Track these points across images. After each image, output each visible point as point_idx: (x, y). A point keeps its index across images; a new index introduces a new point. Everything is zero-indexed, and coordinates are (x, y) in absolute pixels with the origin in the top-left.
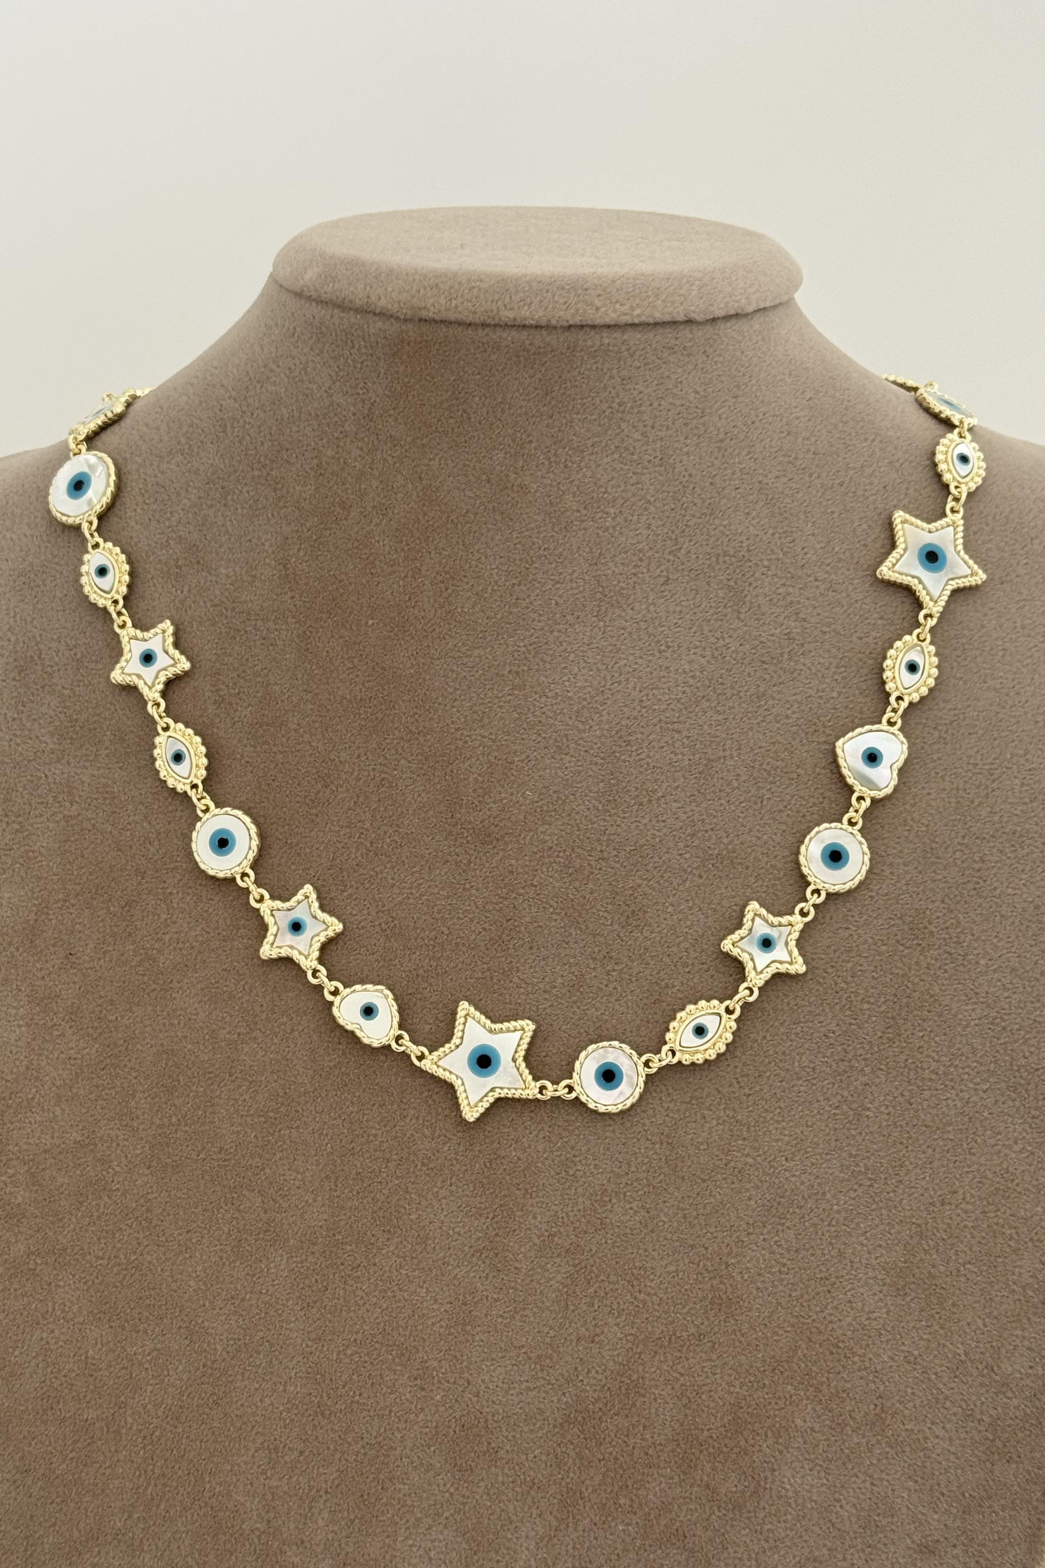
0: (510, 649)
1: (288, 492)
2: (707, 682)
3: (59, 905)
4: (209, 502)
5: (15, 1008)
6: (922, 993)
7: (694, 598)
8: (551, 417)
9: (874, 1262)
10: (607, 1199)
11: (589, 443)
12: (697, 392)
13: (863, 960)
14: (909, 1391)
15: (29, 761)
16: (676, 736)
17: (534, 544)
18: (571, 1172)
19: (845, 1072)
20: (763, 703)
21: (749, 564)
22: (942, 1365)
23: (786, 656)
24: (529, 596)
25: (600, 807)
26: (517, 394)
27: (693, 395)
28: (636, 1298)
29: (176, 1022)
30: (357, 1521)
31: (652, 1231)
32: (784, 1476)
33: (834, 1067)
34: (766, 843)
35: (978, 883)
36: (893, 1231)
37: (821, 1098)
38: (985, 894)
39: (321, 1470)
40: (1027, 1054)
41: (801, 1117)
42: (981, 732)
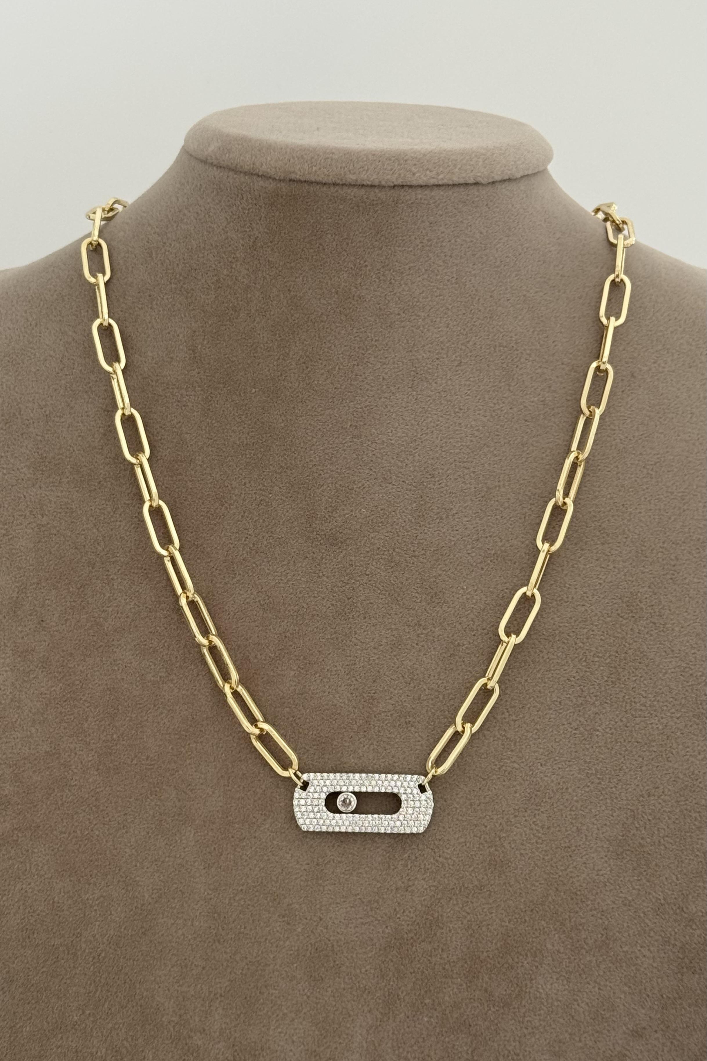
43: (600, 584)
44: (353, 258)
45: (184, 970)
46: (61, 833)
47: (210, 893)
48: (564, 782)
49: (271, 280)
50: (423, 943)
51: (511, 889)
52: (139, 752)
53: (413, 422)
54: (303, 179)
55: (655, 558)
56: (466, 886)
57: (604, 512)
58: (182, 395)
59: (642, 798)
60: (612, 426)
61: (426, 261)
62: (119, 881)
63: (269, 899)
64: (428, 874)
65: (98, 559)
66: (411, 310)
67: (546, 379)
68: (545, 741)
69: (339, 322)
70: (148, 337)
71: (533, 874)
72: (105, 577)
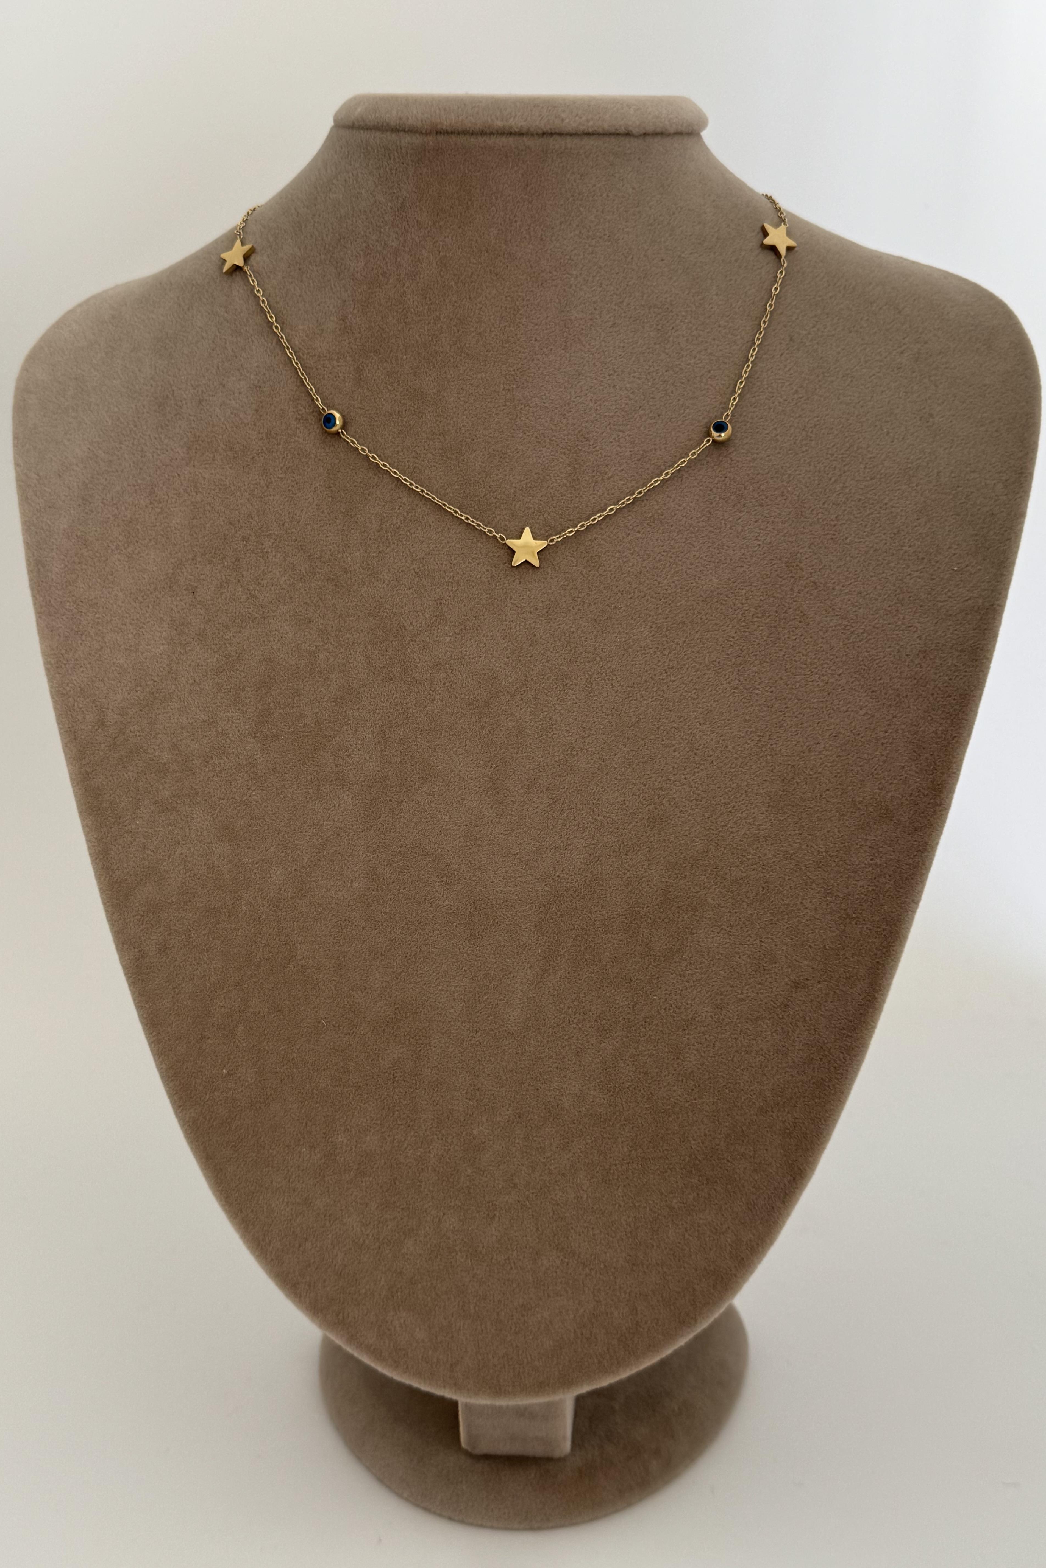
0: (504, 372)
1: (345, 269)
2: (642, 397)
3: (189, 562)
4: (290, 280)
5: (160, 632)
6: (795, 610)
7: (633, 337)
8: (530, 202)
9: (762, 791)
10: (575, 753)
11: (558, 222)
12: (634, 189)
13: (753, 588)
14: (787, 878)
15: (166, 466)
16: (621, 434)
17: (520, 296)
18: (550, 735)
19: (741, 664)
20: (682, 411)
21: (671, 314)
22: (809, 860)
23: (698, 378)
24: (516, 335)
25: (568, 484)
26: (506, 186)
27: (631, 190)
28: (596, 820)
29: (272, 639)
30: (403, 974)
31: (607, 774)
32: (700, 938)
33: (734, 660)
34: (684, 508)
35: (834, 535)
36: (774, 771)
37: (725, 682)
38: (839, 542)
39: (377, 940)
40: (869, 649)
41: (711, 695)
42: (836, 432)
43: (759, 545)
44: (502, 214)
45: (344, 931)
46: (220, 799)
47: (369, 854)
48: (723, 740)
49: (420, 241)
50: (582, 900)
51: (670, 845)
52: (295, 721)
53: (566, 384)
54: (449, 130)
55: (815, 519)
56: (625, 844)
57: (763, 475)
58: (333, 367)
59: (802, 754)
60: (770, 389)
61: (579, 216)
62: (278, 845)
63: (427, 859)
64: (587, 833)
65: (252, 534)
66: (562, 268)
67: (702, 342)
68: (704, 700)
69: (489, 282)
70: (300, 310)
71: (693, 830)
72: (259, 551)
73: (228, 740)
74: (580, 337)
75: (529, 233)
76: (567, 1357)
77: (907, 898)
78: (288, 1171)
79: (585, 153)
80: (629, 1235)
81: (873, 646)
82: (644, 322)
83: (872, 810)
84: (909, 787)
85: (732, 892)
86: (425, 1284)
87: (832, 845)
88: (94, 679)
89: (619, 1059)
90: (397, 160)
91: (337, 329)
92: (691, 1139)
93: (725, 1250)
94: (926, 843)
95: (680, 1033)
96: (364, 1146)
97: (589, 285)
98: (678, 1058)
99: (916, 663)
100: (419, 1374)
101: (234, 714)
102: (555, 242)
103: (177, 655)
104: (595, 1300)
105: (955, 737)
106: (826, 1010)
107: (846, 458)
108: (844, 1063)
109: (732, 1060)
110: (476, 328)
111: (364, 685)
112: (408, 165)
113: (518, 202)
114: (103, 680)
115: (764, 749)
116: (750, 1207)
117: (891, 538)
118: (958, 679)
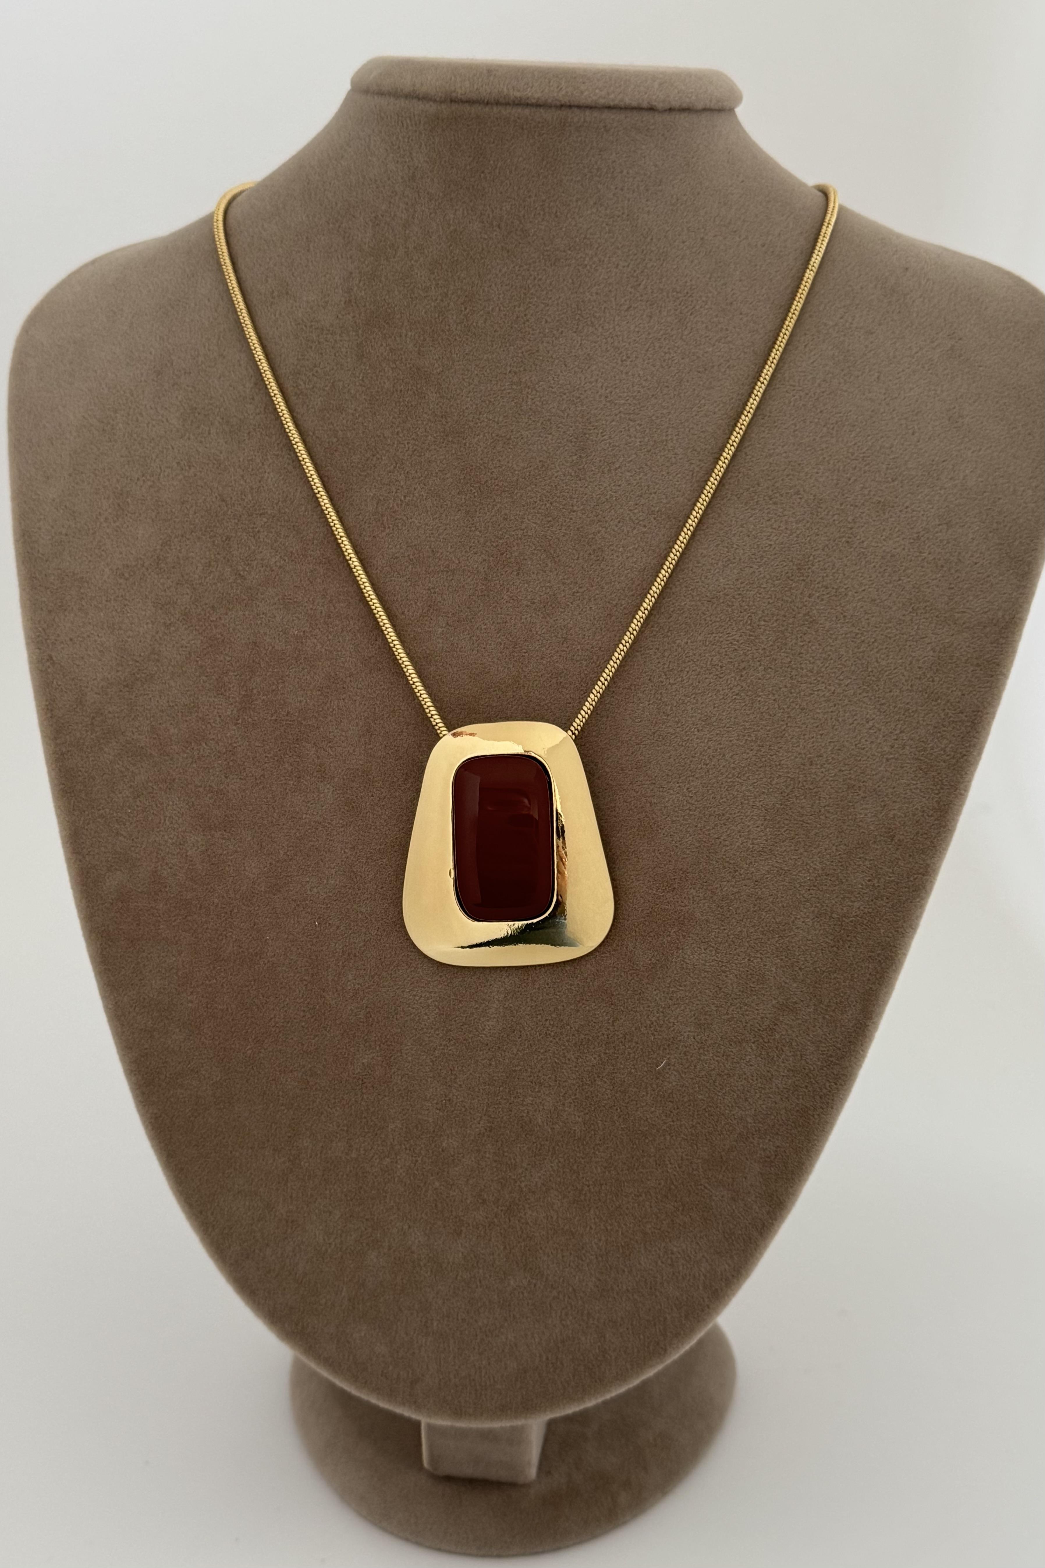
0: (511, 354)
1: (353, 239)
2: (656, 385)
3: (179, 539)
4: (297, 249)
5: (145, 610)
6: (805, 615)
8: (546, 177)
9: (758, 804)
11: (574, 199)
12: (656, 166)
13: (762, 590)
16: (632, 423)
17: (531, 275)
19: (744, 668)
21: (691, 299)
22: (804, 878)
23: (716, 368)
24: (525, 315)
25: (573, 474)
26: (521, 159)
27: (653, 167)
29: (259, 622)
30: (376, 976)
32: (685, 954)
33: (736, 665)
35: (850, 538)
36: (773, 783)
37: (726, 688)
40: (879, 660)
41: (711, 701)
42: (858, 430)
73: (209, 726)
74: (593, 319)
75: (543, 210)
76: (531, 1382)
77: (904, 922)
78: (251, 1174)
79: (605, 127)
80: (600, 1259)
81: (882, 656)
82: (661, 307)
83: (872, 828)
84: (914, 806)
85: (722, 907)
86: (388, 1297)
87: (828, 863)
88: (75, 656)
89: (596, 1076)
90: (410, 128)
91: (342, 303)
92: (668, 1162)
93: (699, 1280)
94: (928, 865)
95: (661, 1052)
96: (329, 1152)
97: (605, 266)
98: (657, 1078)
99: (928, 676)
100: (377, 1390)
101: (216, 700)
102: (570, 220)
103: (161, 635)
104: (563, 1325)
105: (965, 755)
106: (814, 1035)
107: (869, 457)
108: (830, 1091)
109: (714, 1082)
110: (485, 307)
111: (351, 675)
112: (421, 133)
113: (533, 177)
114: (83, 658)
115: (763, 759)
116: (727, 1237)
117: (911, 543)
118: (971, 695)
